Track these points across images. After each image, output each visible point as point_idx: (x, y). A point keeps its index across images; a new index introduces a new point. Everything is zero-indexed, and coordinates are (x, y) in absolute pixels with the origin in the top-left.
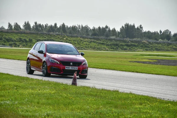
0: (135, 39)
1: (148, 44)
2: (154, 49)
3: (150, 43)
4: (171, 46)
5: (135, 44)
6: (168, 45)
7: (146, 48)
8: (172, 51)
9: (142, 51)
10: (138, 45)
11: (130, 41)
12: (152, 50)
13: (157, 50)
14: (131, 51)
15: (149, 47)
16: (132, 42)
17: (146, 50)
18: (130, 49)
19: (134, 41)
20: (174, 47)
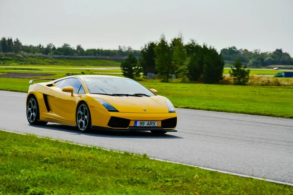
0: (9, 53)
1: (22, 58)
2: (29, 62)
3: (25, 56)
4: (46, 60)
5: (9, 58)
6: (43, 59)
7: (20, 62)
8: (48, 65)
9: (17, 66)
10: (12, 59)
11: (4, 55)
12: (26, 64)
13: (32, 64)
14: (4, 65)
15: (23, 61)
16: (6, 56)
17: (21, 64)
18: (4, 63)
19: (8, 55)
20: (50, 61)
